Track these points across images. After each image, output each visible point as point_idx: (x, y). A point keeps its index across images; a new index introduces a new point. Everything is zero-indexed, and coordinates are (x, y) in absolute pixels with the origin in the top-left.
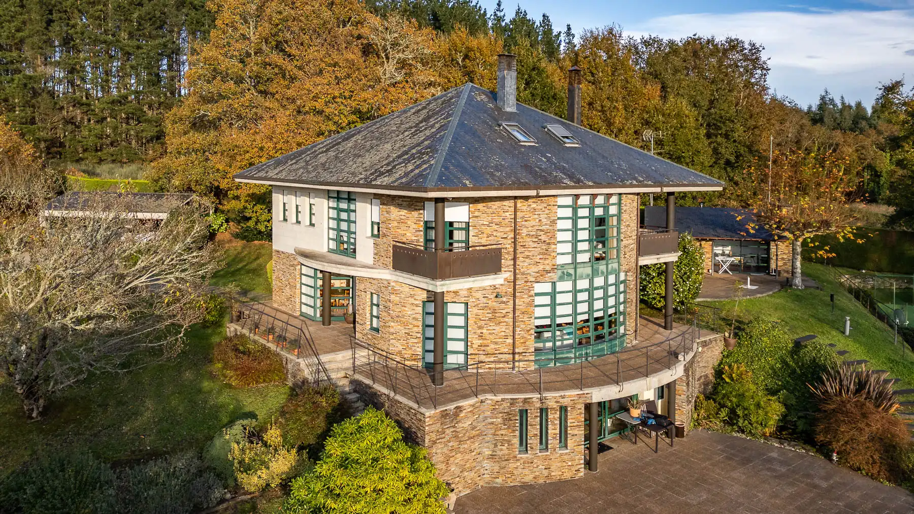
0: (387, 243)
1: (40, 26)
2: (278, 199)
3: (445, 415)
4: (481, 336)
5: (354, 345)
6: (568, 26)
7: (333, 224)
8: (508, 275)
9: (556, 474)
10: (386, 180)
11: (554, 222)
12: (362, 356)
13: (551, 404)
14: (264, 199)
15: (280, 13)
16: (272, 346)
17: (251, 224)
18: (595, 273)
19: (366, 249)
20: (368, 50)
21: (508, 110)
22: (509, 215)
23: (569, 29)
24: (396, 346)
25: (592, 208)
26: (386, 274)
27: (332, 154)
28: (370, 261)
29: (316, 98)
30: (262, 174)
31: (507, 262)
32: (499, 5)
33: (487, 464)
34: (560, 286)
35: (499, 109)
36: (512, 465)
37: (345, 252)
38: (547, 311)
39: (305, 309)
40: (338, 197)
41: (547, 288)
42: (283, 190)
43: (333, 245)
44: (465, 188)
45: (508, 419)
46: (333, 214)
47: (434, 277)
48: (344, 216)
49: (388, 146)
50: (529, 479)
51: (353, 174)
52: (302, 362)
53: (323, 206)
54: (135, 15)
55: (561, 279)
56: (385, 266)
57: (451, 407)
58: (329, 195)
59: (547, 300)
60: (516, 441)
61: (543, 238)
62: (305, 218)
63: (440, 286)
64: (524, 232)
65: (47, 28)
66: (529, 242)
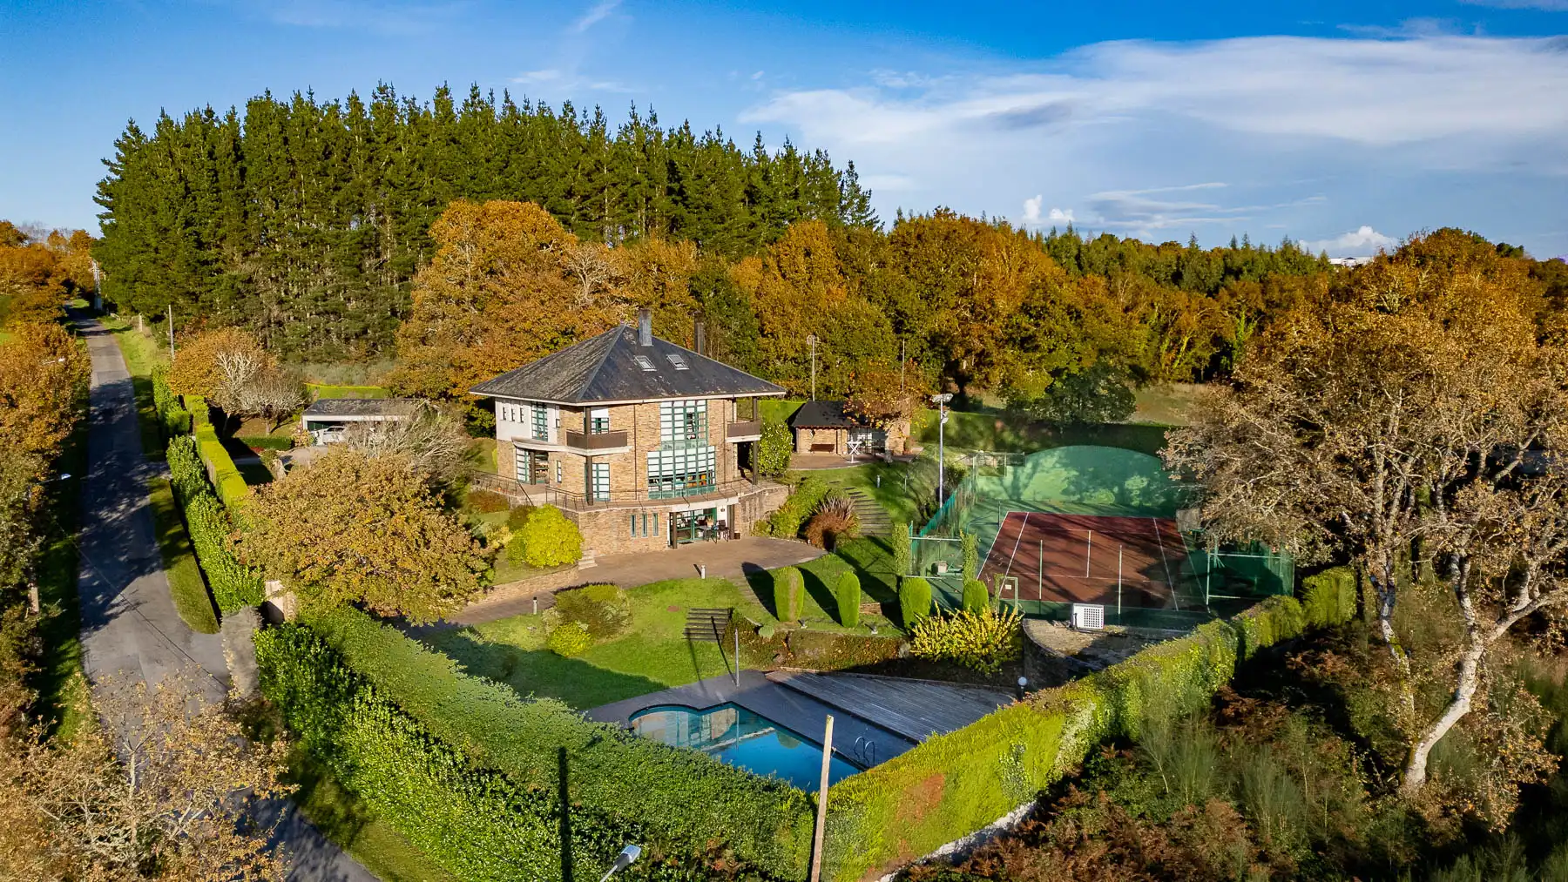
0: (564, 431)
1: (236, 221)
2: (499, 406)
3: (589, 515)
4: (617, 482)
5: (547, 490)
6: (851, 162)
7: (535, 421)
8: (632, 447)
9: (652, 548)
10: (559, 396)
11: (659, 417)
12: (551, 496)
13: (648, 512)
14: (488, 405)
15: (492, 244)
16: (501, 493)
17: (478, 423)
18: (688, 446)
19: (553, 435)
20: (568, 274)
21: (646, 345)
22: (631, 413)
23: (852, 167)
24: (571, 489)
25: (685, 408)
26: (564, 449)
27: (533, 376)
28: (556, 442)
29: (525, 320)
30: (489, 389)
31: (630, 440)
32: (758, 140)
33: (615, 543)
34: (664, 454)
35: (639, 344)
36: (628, 543)
37: (542, 438)
38: (657, 468)
39: (520, 477)
40: (537, 405)
41: (657, 454)
42: (501, 400)
43: (535, 434)
44: (598, 400)
45: (625, 519)
46: (534, 414)
47: (586, 448)
48: (541, 416)
49: (565, 373)
50: (637, 550)
51: (543, 392)
52: (518, 498)
53: (528, 409)
54: (334, 202)
55: (665, 449)
56: (563, 444)
57: (593, 511)
58: (532, 404)
59: (657, 461)
60: (630, 531)
61: (652, 426)
62: (517, 417)
63: (589, 452)
64: (640, 423)
65: (244, 222)
66: (643, 428)
